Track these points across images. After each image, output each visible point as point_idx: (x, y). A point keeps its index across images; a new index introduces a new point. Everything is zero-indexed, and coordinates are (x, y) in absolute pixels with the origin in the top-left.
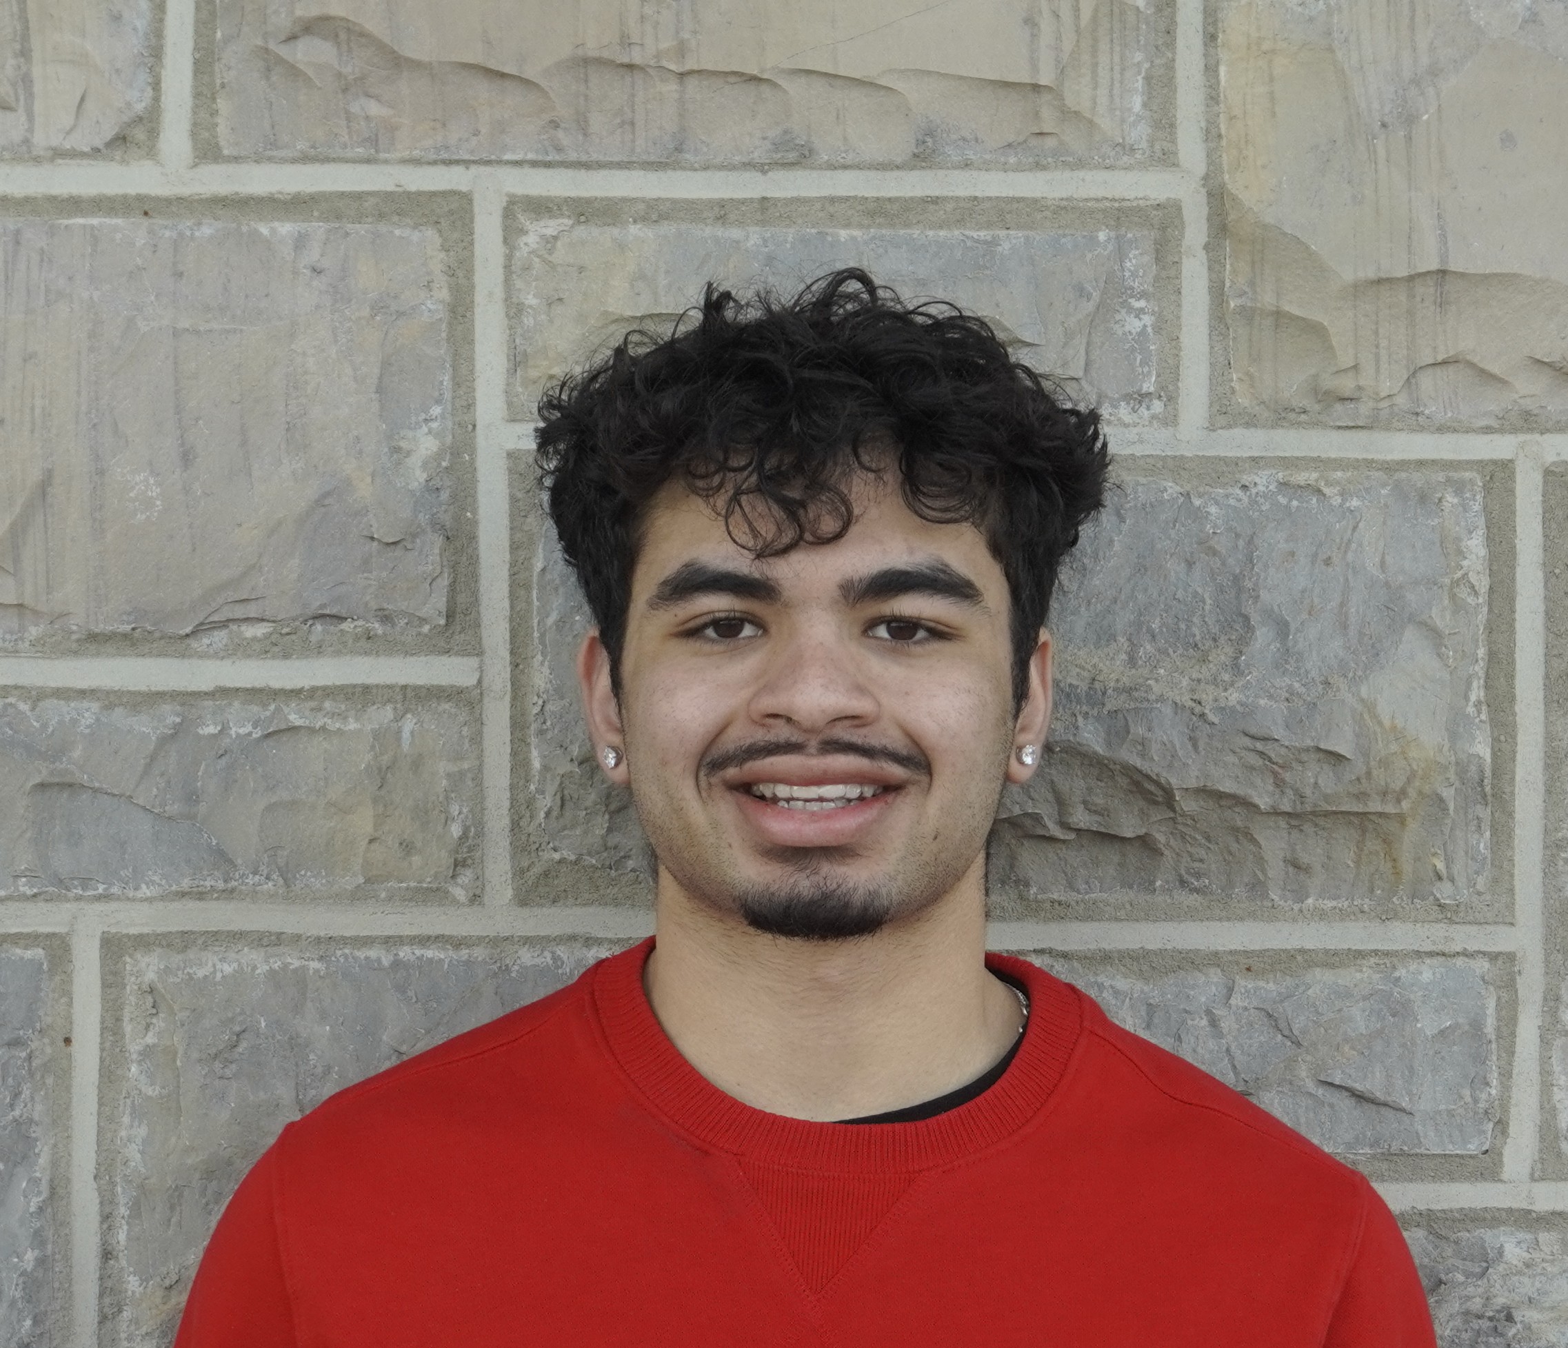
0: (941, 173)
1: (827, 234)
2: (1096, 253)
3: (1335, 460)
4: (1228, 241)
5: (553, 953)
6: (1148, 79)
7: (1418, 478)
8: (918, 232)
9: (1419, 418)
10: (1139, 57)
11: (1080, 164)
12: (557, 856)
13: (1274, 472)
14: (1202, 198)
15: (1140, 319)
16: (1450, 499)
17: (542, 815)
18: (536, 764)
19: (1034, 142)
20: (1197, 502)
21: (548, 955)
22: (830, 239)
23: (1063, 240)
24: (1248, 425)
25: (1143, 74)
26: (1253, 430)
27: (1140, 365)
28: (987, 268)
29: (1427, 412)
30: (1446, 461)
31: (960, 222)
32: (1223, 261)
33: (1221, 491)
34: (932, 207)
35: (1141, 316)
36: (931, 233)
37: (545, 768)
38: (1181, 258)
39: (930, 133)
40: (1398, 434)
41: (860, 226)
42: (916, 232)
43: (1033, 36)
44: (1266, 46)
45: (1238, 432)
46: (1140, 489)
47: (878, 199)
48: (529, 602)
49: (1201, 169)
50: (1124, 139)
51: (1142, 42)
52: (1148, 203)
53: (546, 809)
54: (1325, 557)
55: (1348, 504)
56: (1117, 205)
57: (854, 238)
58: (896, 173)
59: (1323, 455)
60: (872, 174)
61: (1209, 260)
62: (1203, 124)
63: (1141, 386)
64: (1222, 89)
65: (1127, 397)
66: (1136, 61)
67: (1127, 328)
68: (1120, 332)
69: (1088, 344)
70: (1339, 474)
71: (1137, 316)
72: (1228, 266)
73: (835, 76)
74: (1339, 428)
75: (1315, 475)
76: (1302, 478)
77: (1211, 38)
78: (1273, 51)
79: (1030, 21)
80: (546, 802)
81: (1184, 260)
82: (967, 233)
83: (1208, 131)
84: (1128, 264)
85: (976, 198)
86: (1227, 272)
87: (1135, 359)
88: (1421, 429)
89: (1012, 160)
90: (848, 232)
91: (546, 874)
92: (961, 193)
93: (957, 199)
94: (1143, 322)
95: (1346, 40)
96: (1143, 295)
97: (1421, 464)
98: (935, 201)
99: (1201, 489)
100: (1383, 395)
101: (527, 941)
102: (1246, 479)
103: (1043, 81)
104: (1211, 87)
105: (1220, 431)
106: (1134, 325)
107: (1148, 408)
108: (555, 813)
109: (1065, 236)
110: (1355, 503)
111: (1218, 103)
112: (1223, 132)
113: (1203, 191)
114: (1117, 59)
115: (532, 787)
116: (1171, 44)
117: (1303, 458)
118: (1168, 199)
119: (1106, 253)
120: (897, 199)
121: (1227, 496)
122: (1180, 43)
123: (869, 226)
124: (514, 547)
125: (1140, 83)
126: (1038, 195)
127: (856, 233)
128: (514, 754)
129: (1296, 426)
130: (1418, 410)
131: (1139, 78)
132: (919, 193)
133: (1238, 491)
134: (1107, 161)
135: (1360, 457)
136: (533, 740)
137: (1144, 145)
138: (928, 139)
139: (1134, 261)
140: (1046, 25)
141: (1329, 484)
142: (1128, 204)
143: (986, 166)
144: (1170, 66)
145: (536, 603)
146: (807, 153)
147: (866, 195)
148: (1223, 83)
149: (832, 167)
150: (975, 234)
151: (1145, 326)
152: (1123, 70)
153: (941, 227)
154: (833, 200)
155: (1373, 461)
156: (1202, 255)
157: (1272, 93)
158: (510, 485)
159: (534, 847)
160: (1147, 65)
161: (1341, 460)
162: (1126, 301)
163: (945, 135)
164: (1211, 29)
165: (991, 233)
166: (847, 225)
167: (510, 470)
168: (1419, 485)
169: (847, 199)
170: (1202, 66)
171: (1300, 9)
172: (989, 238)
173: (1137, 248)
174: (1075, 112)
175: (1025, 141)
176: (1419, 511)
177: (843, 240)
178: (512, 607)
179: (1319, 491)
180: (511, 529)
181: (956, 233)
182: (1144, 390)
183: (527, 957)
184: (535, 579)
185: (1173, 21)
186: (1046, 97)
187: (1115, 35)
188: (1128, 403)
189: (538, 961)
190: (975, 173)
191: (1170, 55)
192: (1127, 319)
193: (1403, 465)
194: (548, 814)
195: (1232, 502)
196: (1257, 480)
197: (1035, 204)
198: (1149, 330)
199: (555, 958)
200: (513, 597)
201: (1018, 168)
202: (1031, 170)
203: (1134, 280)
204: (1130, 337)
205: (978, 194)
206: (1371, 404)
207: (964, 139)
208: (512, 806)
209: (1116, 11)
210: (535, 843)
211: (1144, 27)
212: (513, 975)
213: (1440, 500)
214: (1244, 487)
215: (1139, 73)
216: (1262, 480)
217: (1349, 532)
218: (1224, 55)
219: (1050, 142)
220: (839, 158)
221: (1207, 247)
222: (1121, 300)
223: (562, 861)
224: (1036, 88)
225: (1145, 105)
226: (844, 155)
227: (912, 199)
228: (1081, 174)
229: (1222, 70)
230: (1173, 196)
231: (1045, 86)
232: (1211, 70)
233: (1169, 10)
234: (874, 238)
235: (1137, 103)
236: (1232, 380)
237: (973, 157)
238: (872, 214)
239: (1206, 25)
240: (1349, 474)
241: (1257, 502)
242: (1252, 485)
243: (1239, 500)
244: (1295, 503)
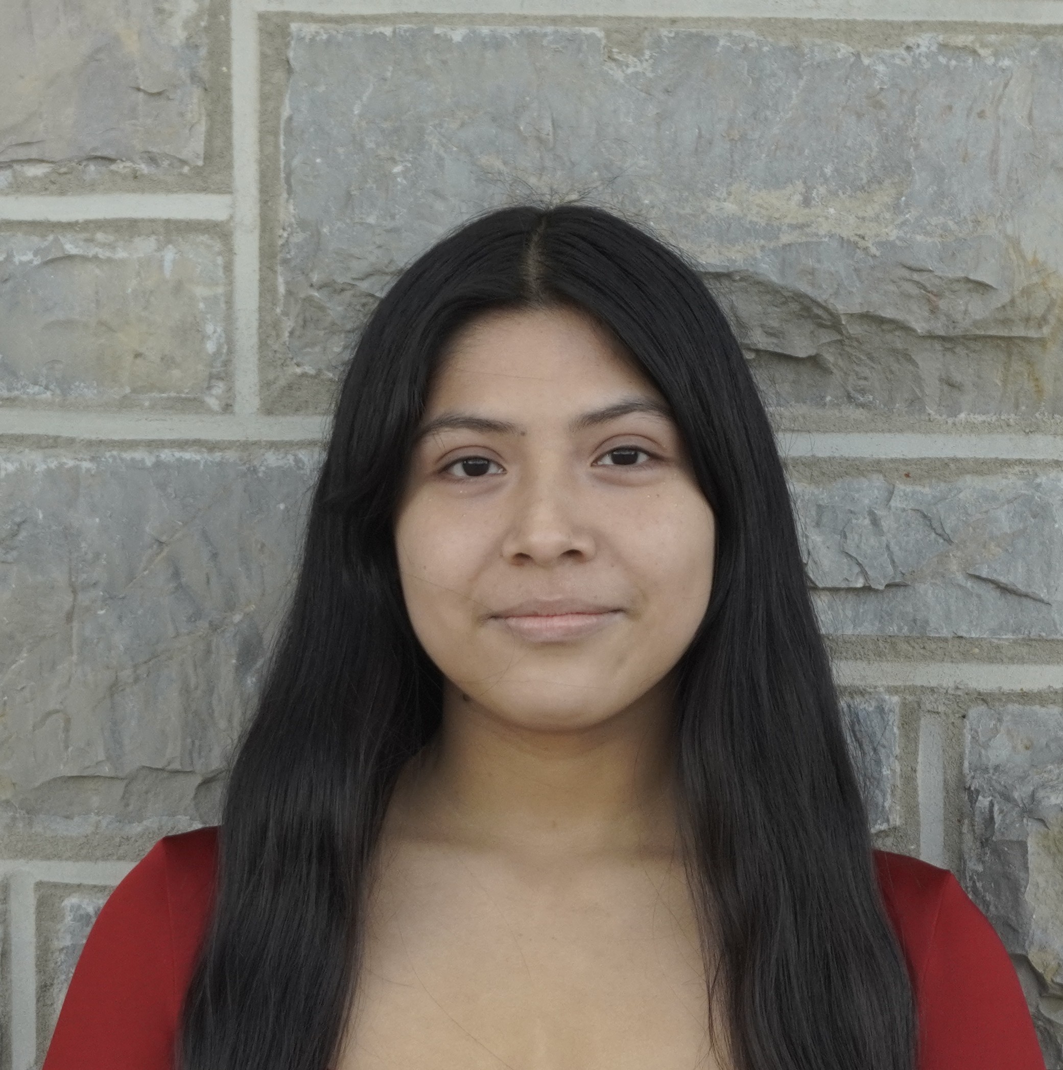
3: (989, 24)
5: (295, 456)
12: (298, 370)
13: (935, 34)
17: (287, 334)
18: (282, 289)
20: (866, 61)
21: (291, 458)
33: (888, 52)
37: (289, 293)
46: (816, 49)
48: (277, 146)
53: (289, 329)
54: (979, 111)
55: (1000, 64)
59: (979, 20)
70: (993, 37)
75: (971, 38)
76: (961, 40)
80: (288, 324)
91: (290, 387)
99: (870, 50)
101: (273, 445)
102: (910, 41)
108: (297, 333)
110: (1006, 63)
115: (278, 310)
117: (961, 23)
121: (893, 56)
124: (264, 98)
128: (262, 280)
133: (903, 52)
135: (1012, 22)
136: (279, 269)
141: (984, 45)
145: (283, 147)
155: (1023, 25)
158: (261, 43)
159: (279, 362)
161: (995, 24)
167: (261, 30)
178: (261, 151)
179: (975, 52)
180: (262, 82)
183: (272, 459)
184: (282, 125)
189: (281, 463)
193: (1050, 29)
194: (292, 333)
195: (898, 61)
196: (920, 41)
199: (297, 461)
200: (262, 142)
208: (260, 327)
210: (280, 359)
212: (260, 475)
214: (908, 48)
216: (925, 42)
217: (1001, 89)
223: (304, 375)
240: (1002, 37)
241: (919, 62)
242: (915, 47)
243: (903, 60)
244: (953, 63)
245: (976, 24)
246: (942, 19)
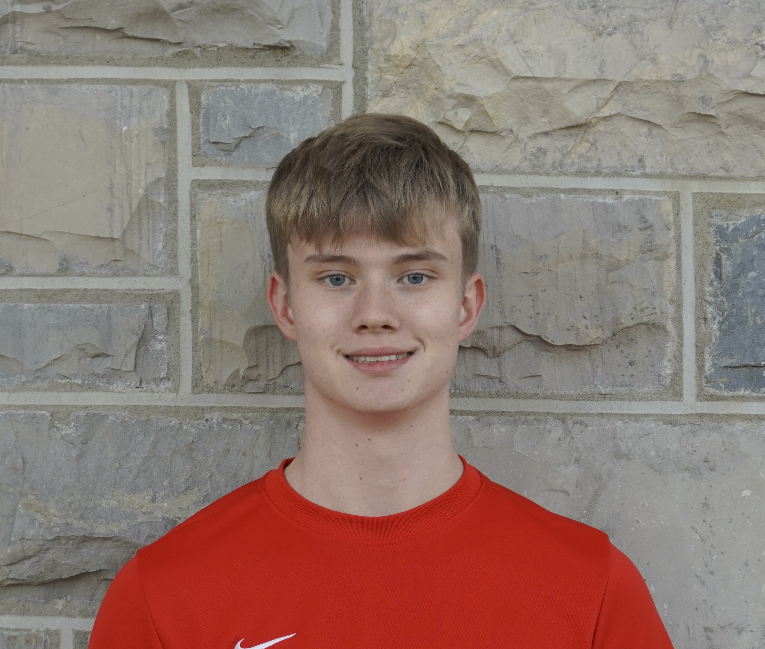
0: (71, 278)
1: (18, 306)
2: (140, 314)
3: (249, 408)
4: (200, 309)
6: (165, 235)
7: (286, 415)
8: (60, 305)
9: (288, 389)
10: (161, 225)
11: (134, 274)
13: (221, 413)
14: (189, 289)
15: (161, 344)
16: (301, 425)
19: (113, 264)
20: (185, 427)
22: (20, 308)
23: (126, 308)
24: (209, 392)
25: (163, 233)
26: (211, 394)
27: (161, 365)
28: (90, 321)
29: (291, 386)
30: (300, 408)
31: (79, 300)
32: (198, 318)
33: (196, 422)
34: (67, 294)
35: (161, 343)
36: (66, 305)
38: (179, 316)
39: (65, 260)
40: (278, 396)
41: (34, 302)
42: (59, 305)
43: (111, 216)
44: (219, 220)
45: (205, 395)
46: (160, 421)
47: (42, 290)
49: (189, 276)
50: (153, 262)
51: (162, 219)
52: (165, 291)
54: (243, 451)
55: (254, 428)
56: (150, 292)
57: (30, 308)
58: (50, 278)
59: (244, 406)
60: (40, 279)
61: (192, 317)
62: (190, 256)
63: (161, 375)
64: (198, 240)
65: (154, 380)
66: (160, 227)
67: (155, 349)
68: (151, 350)
69: (136, 355)
70: (251, 414)
71: (159, 343)
72: (200, 320)
73: (22, 234)
74: (251, 393)
75: (239, 415)
76: (235, 416)
77: (193, 217)
78: (221, 223)
79: (110, 210)
81: (181, 317)
82: (83, 305)
83: (192, 259)
84: (155, 319)
85: (86, 290)
86: (200, 323)
87: (159, 362)
88: (289, 393)
89: (103, 272)
90: (28, 305)
92: (80, 287)
93: (78, 290)
94: (162, 345)
95: (255, 218)
96: (162, 333)
97: (288, 409)
98: (68, 290)
99: (187, 421)
100: (270, 378)
102: (208, 416)
103: (115, 237)
104: (193, 239)
105: (196, 395)
106: (159, 347)
107: (164, 384)
109: (127, 306)
110: (257, 427)
111: (196, 246)
112: (198, 259)
113: (190, 286)
114: (151, 226)
116: (176, 220)
117: (234, 407)
118: (173, 290)
119: (144, 314)
120: (51, 290)
121: (199, 424)
122: (180, 220)
123: (38, 302)
125: (161, 237)
126: (114, 288)
127: (32, 305)
129: (231, 392)
130: (287, 385)
131: (162, 235)
132: (61, 287)
133: (204, 422)
134: (147, 273)
135: (260, 406)
137: (163, 265)
138: (65, 263)
139: (158, 318)
140: (117, 211)
141: (246, 418)
142: (155, 292)
143: (92, 275)
144: (175, 230)
146: (10, 269)
147: (37, 288)
148: (198, 237)
149: (22, 275)
150: (86, 306)
151: (163, 347)
152: (154, 232)
153: (71, 303)
154: (21, 290)
155: (266, 408)
156: (189, 315)
157: (221, 241)
160: (165, 229)
161: (252, 407)
162: (154, 336)
163: (72, 261)
164: (193, 213)
165: (93, 305)
166: (28, 302)
168: (288, 419)
169: (28, 290)
170: (189, 230)
171: (234, 204)
172: (92, 307)
173: (160, 312)
174: (131, 251)
175: (109, 263)
176: (288, 431)
177: (25, 308)
179: (241, 422)
181: (77, 305)
182: (162, 376)
185: (176, 209)
186: (117, 244)
187: (150, 216)
188: (155, 382)
190: (86, 278)
191: (175, 224)
192: (155, 344)
193: (279, 410)
195: (202, 427)
196: (213, 416)
197: (114, 292)
198: (165, 349)
201: (106, 276)
202: (112, 276)
203: (158, 327)
204: (156, 352)
205: (88, 287)
206: (265, 382)
207: (81, 263)
209: (150, 204)
211: (163, 212)
213: (297, 426)
214: (207, 420)
215: (161, 233)
216: (216, 417)
217: (255, 440)
218: (199, 224)
219: (120, 264)
220: (25, 271)
221: (191, 312)
222: (152, 335)
224: (112, 239)
225: (164, 247)
226: (27, 270)
227: (57, 289)
228: (134, 278)
229: (198, 231)
230: (175, 288)
231: (116, 239)
232: (193, 231)
233: (175, 204)
234: (39, 308)
235: (160, 246)
236: (202, 372)
237: (85, 271)
238: (39, 297)
239: (191, 211)
240: (255, 414)
241: (213, 427)
242: (211, 419)
243: (204, 426)
244: (230, 427)
245: (242, 408)
246: (225, 405)
